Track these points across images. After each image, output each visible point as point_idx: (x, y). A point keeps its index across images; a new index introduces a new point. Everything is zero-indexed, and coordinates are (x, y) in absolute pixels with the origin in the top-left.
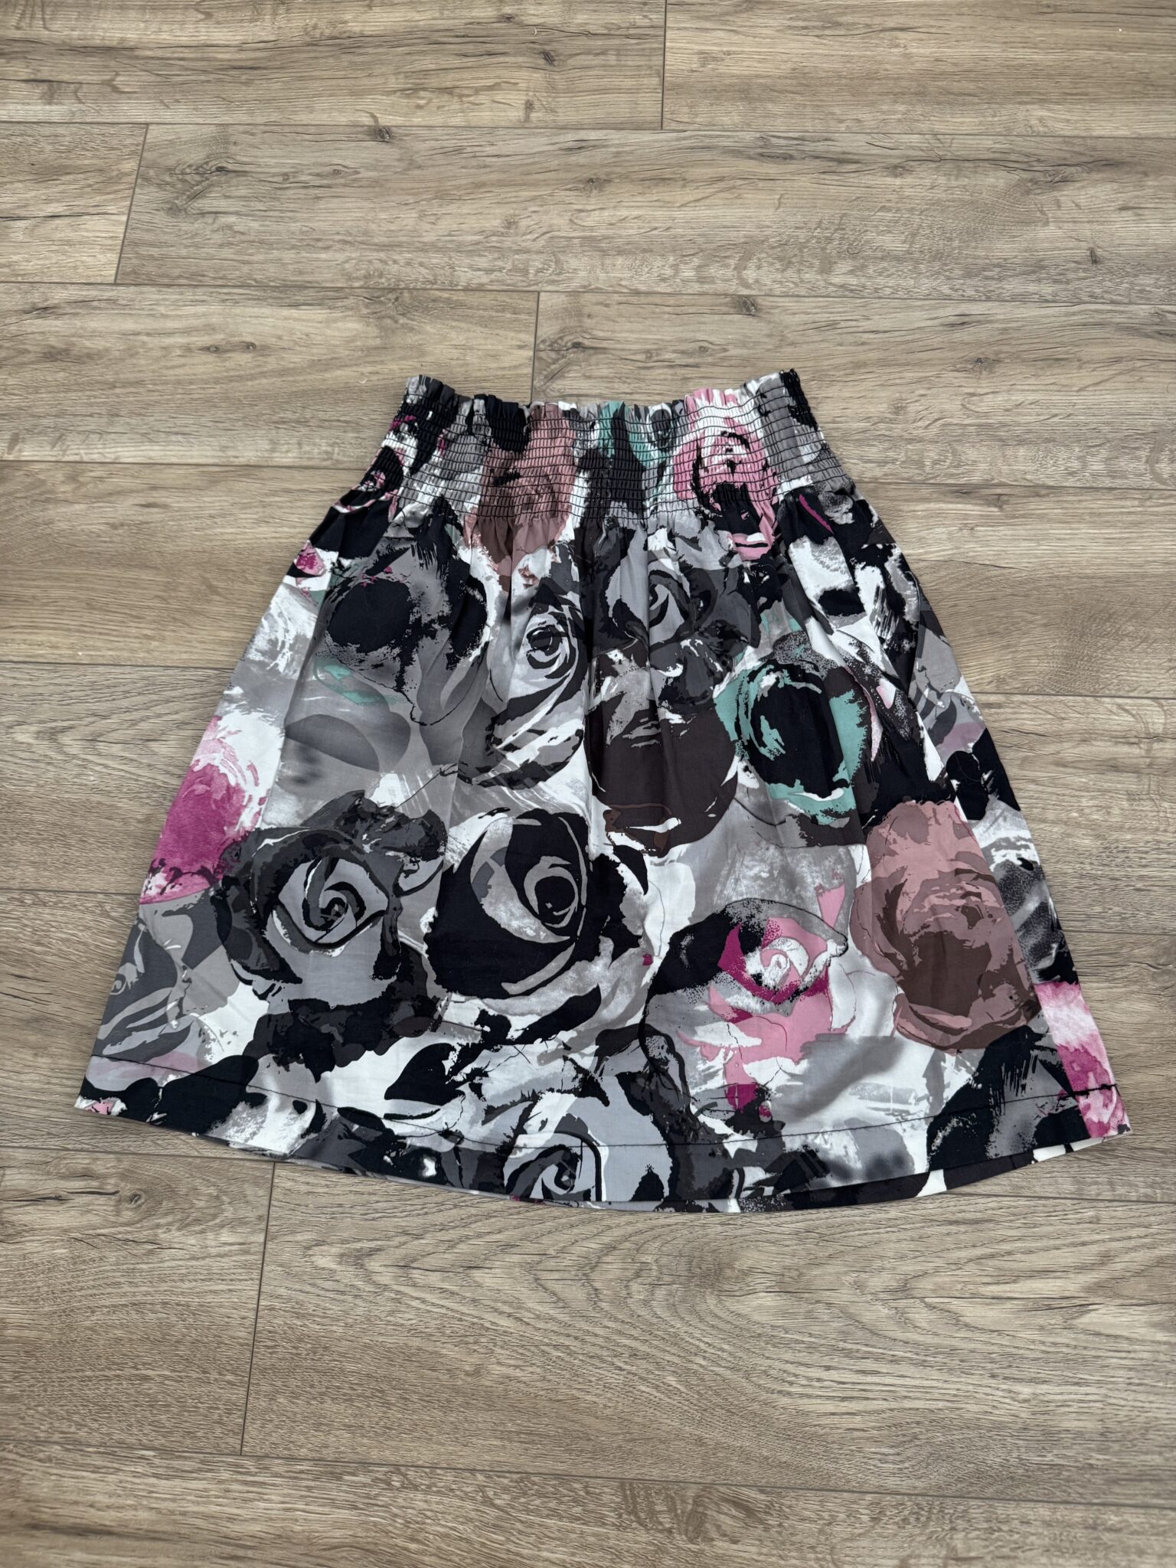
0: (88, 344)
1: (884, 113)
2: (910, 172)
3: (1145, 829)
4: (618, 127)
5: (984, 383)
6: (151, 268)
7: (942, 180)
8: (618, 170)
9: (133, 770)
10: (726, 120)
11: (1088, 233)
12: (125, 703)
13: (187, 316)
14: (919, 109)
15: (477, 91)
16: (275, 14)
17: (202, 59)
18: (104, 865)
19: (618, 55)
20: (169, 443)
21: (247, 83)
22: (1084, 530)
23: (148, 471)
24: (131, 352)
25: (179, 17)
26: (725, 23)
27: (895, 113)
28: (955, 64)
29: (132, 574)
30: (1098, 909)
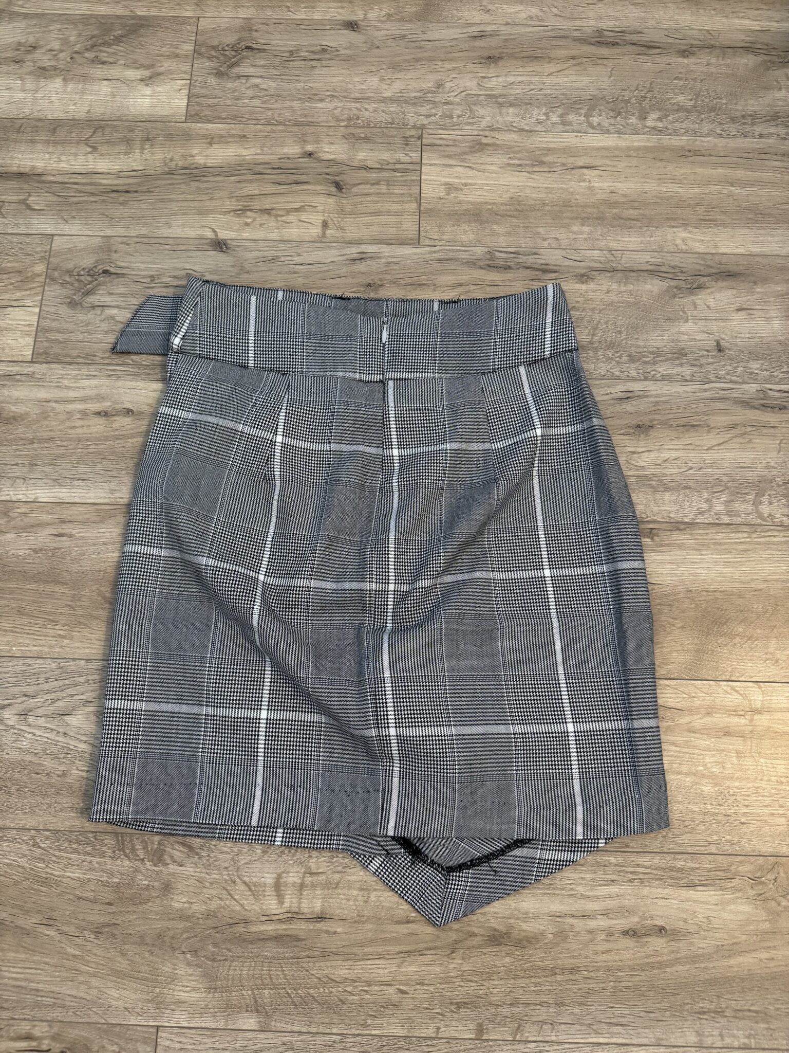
0: (13, 408)
1: (575, 233)
2: (593, 279)
3: (748, 778)
4: (387, 242)
5: (642, 444)
6: (57, 350)
7: (615, 286)
8: (389, 277)
9: (53, 737)
10: (464, 238)
11: (715, 328)
12: (46, 687)
13: (84, 388)
14: (599, 230)
15: (288, 212)
16: (142, 149)
17: (91, 184)
18: (35, 809)
19: (388, 185)
20: (73, 487)
21: (123, 204)
22: (710, 556)
23: (59, 508)
24: (44, 416)
25: (73, 150)
26: (464, 160)
27: (582, 233)
28: (625, 196)
29: (48, 588)
30: (715, 838)
